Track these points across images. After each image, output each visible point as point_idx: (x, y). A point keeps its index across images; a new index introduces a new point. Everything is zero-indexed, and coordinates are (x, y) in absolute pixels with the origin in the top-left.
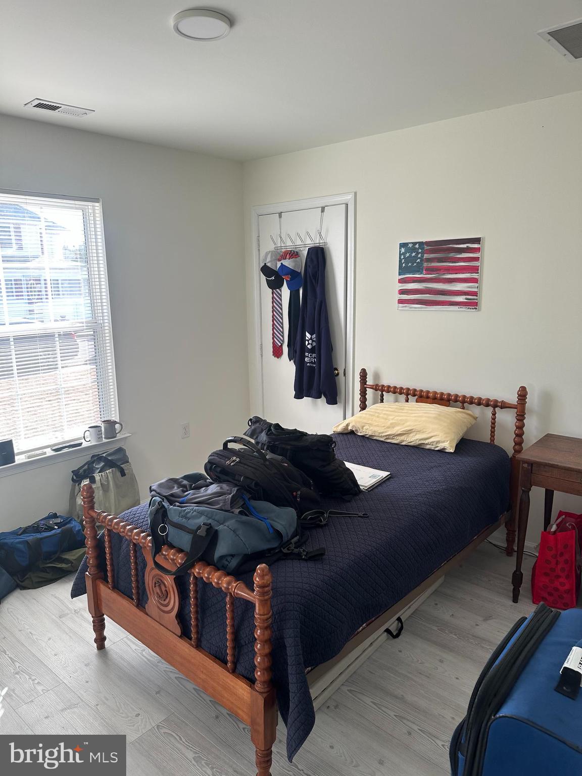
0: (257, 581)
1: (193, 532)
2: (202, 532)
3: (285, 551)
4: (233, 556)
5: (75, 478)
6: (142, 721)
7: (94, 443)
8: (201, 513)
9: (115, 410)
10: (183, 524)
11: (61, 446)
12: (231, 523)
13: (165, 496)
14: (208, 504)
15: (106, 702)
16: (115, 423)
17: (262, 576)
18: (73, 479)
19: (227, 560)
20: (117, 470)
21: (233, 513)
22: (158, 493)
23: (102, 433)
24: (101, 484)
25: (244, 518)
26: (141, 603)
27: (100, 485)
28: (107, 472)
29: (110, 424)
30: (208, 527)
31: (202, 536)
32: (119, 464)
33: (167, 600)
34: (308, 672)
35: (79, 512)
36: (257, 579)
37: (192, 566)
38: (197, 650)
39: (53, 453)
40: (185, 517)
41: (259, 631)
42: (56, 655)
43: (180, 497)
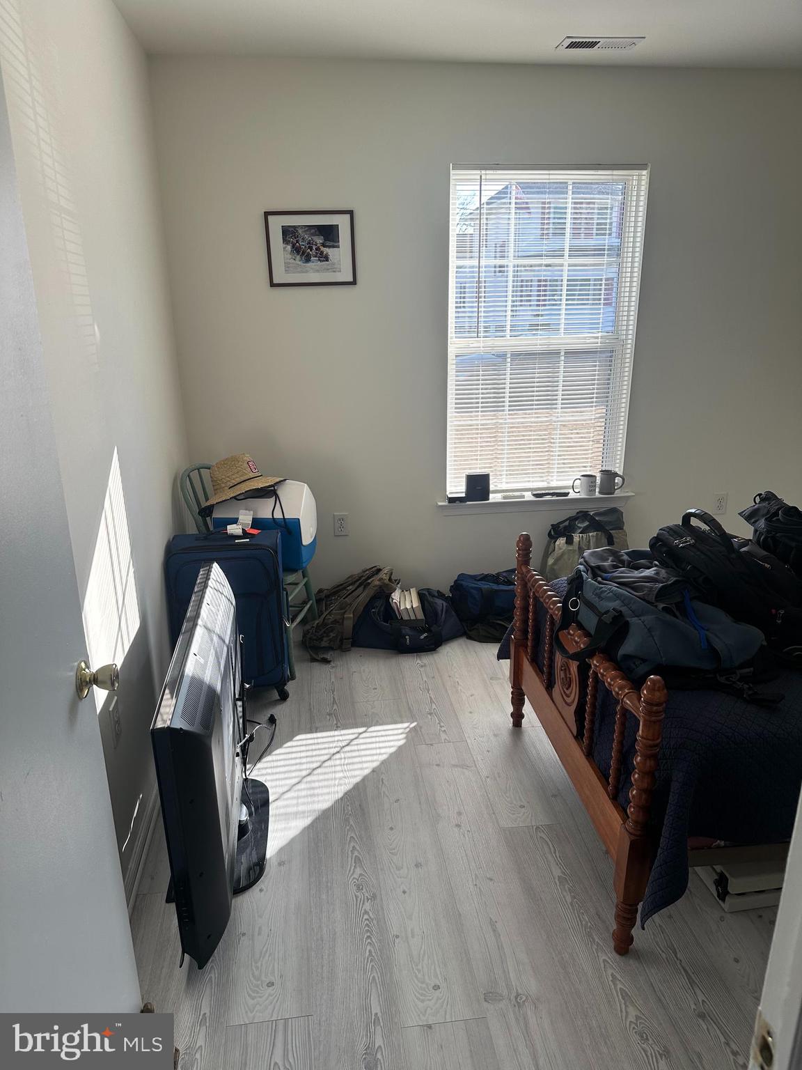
0: (645, 695)
1: (600, 615)
2: (607, 619)
3: (722, 680)
4: (644, 661)
5: (553, 533)
6: (524, 815)
7: (583, 496)
8: (617, 596)
9: (620, 459)
10: (595, 604)
11: (544, 492)
12: (648, 619)
13: (591, 567)
14: (633, 588)
15: (498, 779)
16: (616, 475)
17: (651, 690)
18: (549, 534)
19: (634, 663)
20: (603, 534)
21: (656, 606)
22: (585, 561)
23: (595, 486)
24: (579, 548)
25: (668, 617)
26: (549, 687)
27: (577, 549)
28: (591, 534)
29: (609, 475)
30: (617, 614)
31: (606, 623)
32: (607, 528)
33: (570, 690)
34: (718, 847)
35: (548, 574)
36: (645, 692)
37: (591, 656)
38: (587, 759)
39: (533, 498)
40: (599, 596)
41: (639, 758)
42: (471, 713)
43: (605, 571)
